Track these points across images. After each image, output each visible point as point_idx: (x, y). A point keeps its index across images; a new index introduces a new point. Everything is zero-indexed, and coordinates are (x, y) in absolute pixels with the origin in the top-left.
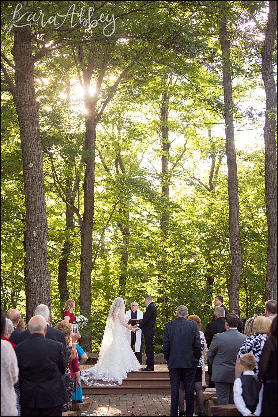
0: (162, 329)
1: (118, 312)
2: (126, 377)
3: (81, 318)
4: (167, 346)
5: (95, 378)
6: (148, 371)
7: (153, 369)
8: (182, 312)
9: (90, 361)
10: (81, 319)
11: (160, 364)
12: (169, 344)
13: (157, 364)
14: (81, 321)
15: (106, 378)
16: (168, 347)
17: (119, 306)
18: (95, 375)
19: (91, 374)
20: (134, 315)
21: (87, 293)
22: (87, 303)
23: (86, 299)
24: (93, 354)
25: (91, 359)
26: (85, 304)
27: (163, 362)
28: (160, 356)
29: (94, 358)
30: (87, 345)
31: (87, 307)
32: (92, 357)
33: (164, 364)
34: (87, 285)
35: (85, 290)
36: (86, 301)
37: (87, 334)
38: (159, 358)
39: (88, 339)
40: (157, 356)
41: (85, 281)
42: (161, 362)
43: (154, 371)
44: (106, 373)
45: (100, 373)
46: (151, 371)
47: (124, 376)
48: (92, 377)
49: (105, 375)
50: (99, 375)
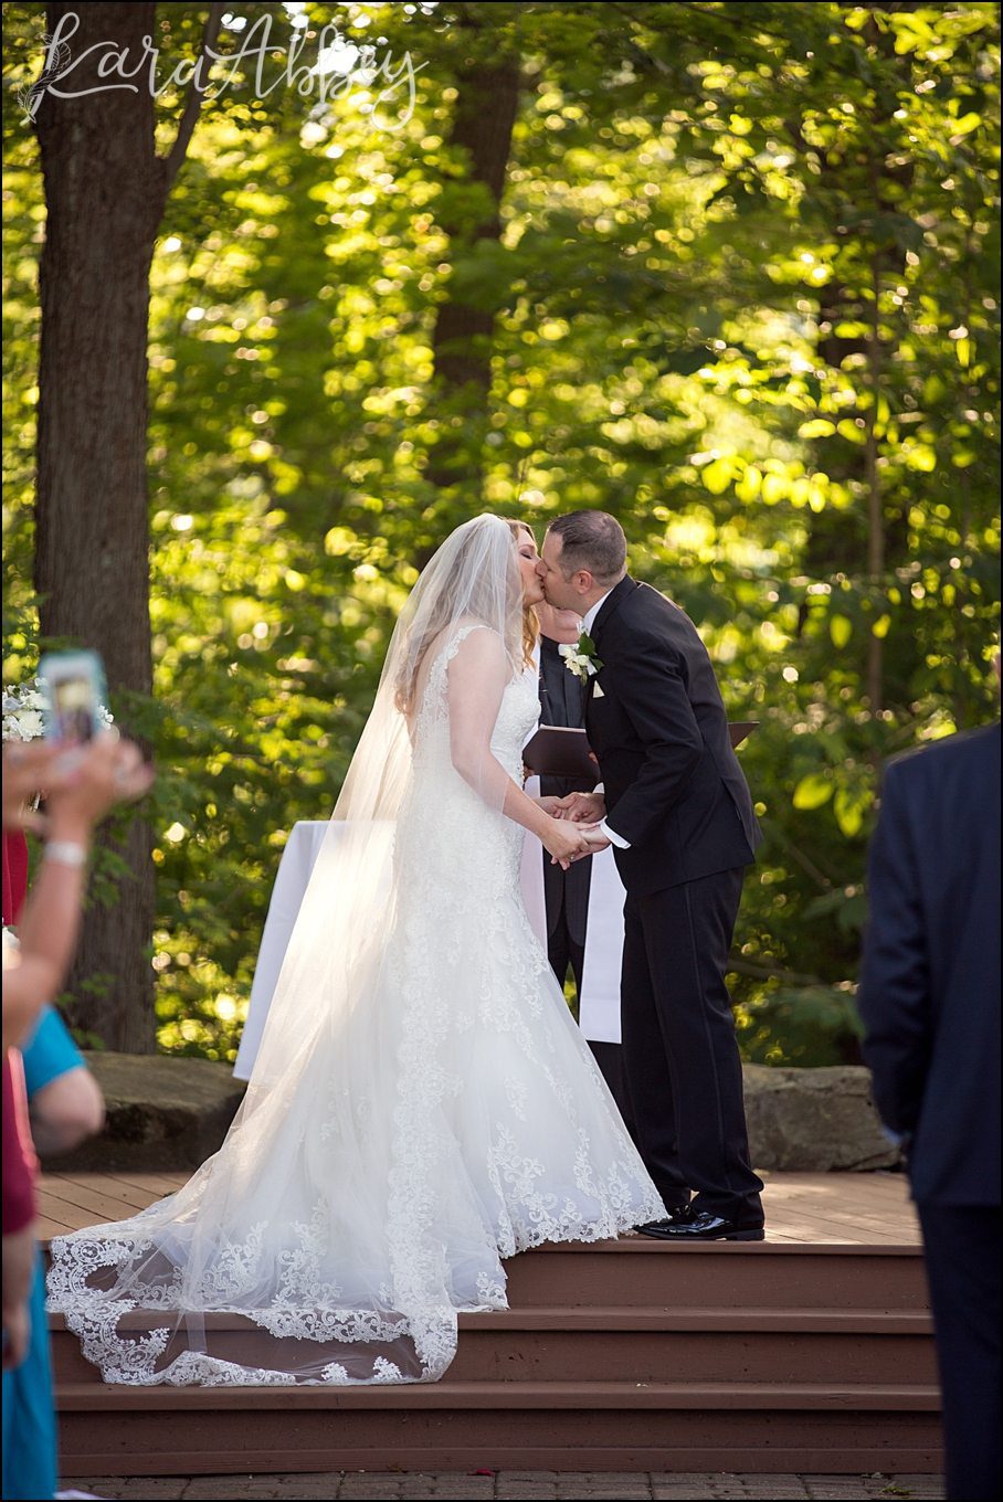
0: (851, 823)
2: (493, 1295)
5: (190, 1303)
6: (706, 1235)
7: (751, 1222)
9: (137, 1136)
11: (838, 1169)
12: (924, 967)
13: (804, 1164)
18: (193, 1274)
19: (160, 1266)
21: (104, 467)
22: (107, 562)
23: (105, 522)
24: (167, 1073)
25: (149, 1122)
26: (95, 575)
27: (862, 1157)
28: (829, 1089)
29: (178, 1112)
30: (110, 979)
31: (105, 607)
32: (154, 1102)
33: (872, 1171)
34: (109, 387)
35: (94, 439)
36: (97, 544)
37: (110, 878)
38: (817, 1109)
39: (121, 921)
40: (807, 1088)
41: (93, 350)
42: (845, 1149)
43: (761, 1237)
44: (292, 1260)
45: (237, 1256)
46: (735, 1239)
47: (479, 1285)
48: (159, 1299)
49: (282, 1279)
50: (228, 1277)
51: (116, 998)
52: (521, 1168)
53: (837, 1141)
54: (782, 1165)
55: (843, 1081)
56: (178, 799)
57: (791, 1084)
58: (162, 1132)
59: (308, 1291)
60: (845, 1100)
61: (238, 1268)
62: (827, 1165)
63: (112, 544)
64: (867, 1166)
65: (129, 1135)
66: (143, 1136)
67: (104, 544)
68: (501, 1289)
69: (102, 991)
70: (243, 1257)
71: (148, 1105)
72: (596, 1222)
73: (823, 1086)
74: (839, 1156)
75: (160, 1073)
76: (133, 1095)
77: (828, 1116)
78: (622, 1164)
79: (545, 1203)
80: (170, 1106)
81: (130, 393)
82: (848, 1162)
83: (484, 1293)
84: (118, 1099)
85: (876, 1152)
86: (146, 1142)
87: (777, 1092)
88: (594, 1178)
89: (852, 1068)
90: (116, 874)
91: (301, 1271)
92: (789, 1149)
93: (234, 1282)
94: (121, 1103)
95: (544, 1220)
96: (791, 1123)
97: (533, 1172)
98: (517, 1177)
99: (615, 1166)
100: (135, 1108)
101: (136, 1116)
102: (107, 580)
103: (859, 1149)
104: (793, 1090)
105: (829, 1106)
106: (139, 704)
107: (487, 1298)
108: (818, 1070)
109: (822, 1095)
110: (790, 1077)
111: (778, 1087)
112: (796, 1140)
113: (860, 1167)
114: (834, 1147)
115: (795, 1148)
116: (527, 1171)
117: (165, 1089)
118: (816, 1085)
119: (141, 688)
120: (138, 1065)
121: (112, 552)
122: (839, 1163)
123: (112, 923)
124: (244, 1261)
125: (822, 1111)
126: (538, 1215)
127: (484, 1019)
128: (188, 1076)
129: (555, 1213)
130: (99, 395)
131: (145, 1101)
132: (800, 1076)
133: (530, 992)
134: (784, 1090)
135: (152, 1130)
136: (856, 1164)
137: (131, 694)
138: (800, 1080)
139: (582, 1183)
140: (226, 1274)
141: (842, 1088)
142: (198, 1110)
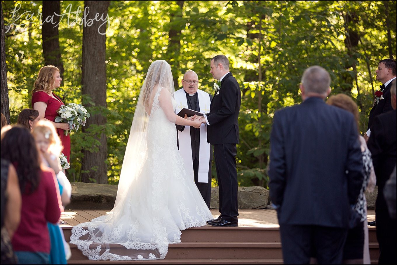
0: (257, 134)
1: (158, 95)
2: (177, 240)
3: (71, 109)
4: (279, 168)
6: (224, 225)
7: (235, 222)
8: (316, 86)
9: (100, 202)
10: (72, 112)
11: (254, 209)
12: (285, 165)
13: (246, 208)
14: (74, 116)
15: (132, 241)
16: (282, 171)
17: (159, 78)
20: (192, 100)
21: (96, 58)
22: (97, 78)
23: (96, 70)
24: (107, 188)
25: (103, 199)
26: (94, 81)
27: (259, 206)
28: (252, 191)
29: (109, 196)
30: (98, 167)
31: (97, 88)
32: (104, 194)
33: (261, 209)
34: (97, 41)
35: (94, 52)
36: (95, 75)
37: (97, 146)
38: (249, 196)
39: (100, 155)
40: (247, 191)
41: (94, 33)
42: (255, 204)
43: (237, 226)
44: (130, 232)
45: (116, 230)
46: (231, 226)
47: (174, 237)
48: (98, 240)
49: (128, 236)
50: (114, 235)
51: (99, 171)
52: (186, 210)
53: (253, 203)
54: (242, 208)
55: (255, 189)
56: (111, 129)
57: (244, 190)
58: (106, 201)
59: (134, 240)
60: (256, 193)
61: (116, 233)
62: (252, 208)
63: (98, 74)
64: (260, 208)
65: (99, 201)
66: (102, 202)
67: (96, 74)
68: (179, 238)
69: (96, 170)
70: (117, 231)
71: (103, 195)
72: (201, 222)
73: (251, 191)
74: (254, 206)
75: (106, 188)
76: (100, 193)
77: (251, 197)
78: (203, 207)
79: (192, 218)
80: (108, 195)
81: (102, 42)
82: (256, 207)
83: (175, 239)
84: (96, 193)
85: (262, 205)
86: (102, 203)
87: (241, 192)
88: (200, 211)
89: (257, 187)
90: (98, 145)
91: (132, 235)
92: (243, 204)
93: (115, 236)
94: (97, 194)
95: (192, 222)
96: (244, 199)
97: (188, 211)
98: (185, 212)
99: (202, 208)
100: (100, 196)
101: (100, 198)
102: (97, 82)
103: (258, 204)
104: (244, 191)
105: (252, 195)
106: (103, 109)
107: (176, 240)
108: (249, 187)
109: (250, 193)
110: (243, 189)
111: (240, 191)
112: (245, 203)
113: (258, 208)
114: (253, 204)
115: (244, 204)
116: (187, 211)
117: (107, 191)
118: (249, 190)
119: (104, 105)
120: (101, 186)
121: (98, 76)
122: (254, 207)
123: (98, 155)
124: (118, 231)
125: (250, 196)
126: (191, 221)
127: (175, 177)
128: (112, 189)
129: (194, 220)
130: (95, 43)
131: (102, 194)
132: (246, 188)
133: (183, 169)
134: (242, 191)
135: (103, 200)
136: (257, 208)
137: (101, 107)
138: (245, 189)
139: (198, 213)
140: (114, 234)
141: (255, 191)
142: (114, 196)
